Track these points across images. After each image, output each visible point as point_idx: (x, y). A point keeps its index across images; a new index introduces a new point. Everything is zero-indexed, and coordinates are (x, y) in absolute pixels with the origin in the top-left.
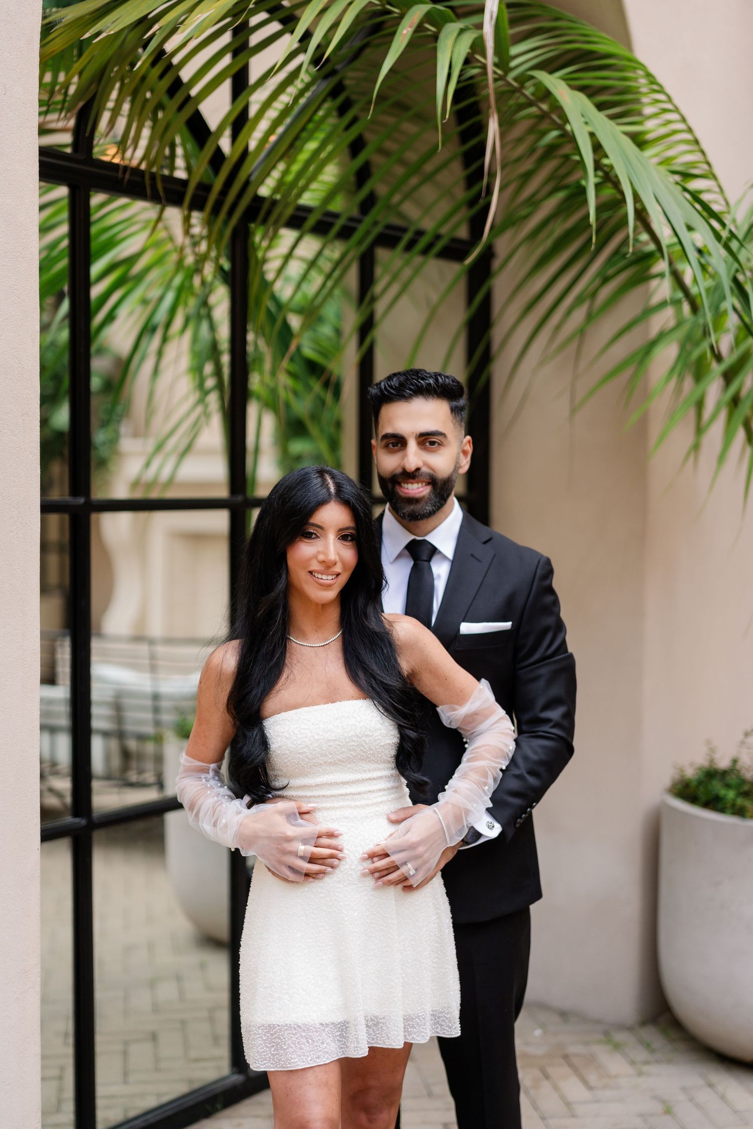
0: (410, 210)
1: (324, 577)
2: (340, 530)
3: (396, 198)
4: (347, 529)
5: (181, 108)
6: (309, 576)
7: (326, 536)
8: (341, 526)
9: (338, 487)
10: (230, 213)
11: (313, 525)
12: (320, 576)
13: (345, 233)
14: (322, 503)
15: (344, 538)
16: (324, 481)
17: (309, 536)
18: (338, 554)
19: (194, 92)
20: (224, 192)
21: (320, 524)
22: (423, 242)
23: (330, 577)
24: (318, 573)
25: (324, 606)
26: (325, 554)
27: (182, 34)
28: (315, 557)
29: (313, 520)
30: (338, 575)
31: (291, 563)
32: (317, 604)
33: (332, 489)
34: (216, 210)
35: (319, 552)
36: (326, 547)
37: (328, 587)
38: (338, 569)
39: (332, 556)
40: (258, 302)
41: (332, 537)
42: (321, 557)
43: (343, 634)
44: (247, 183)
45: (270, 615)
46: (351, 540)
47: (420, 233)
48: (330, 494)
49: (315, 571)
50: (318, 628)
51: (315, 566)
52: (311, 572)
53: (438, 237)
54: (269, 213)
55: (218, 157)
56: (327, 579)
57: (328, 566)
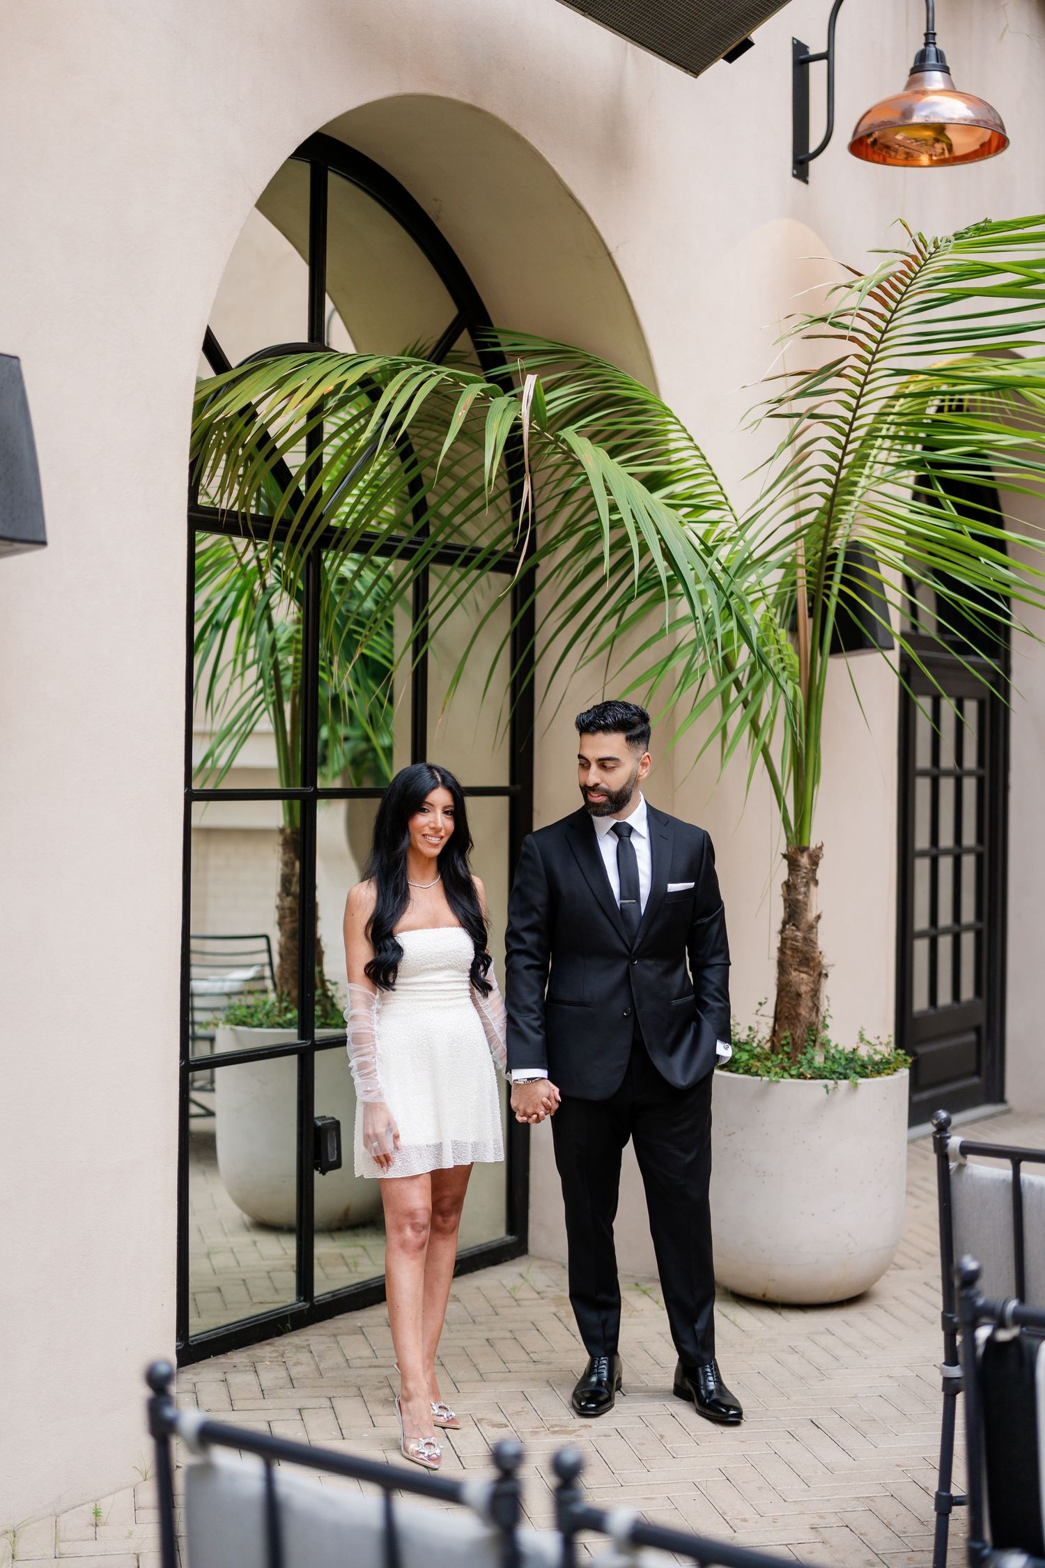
0: (470, 530)
1: (433, 839)
2: (445, 807)
3: (458, 520)
4: (449, 806)
5: (267, 459)
6: (422, 838)
7: (435, 811)
8: (445, 805)
9: (443, 778)
10: (305, 545)
11: (427, 803)
12: (430, 838)
13: (406, 554)
14: (433, 788)
15: (446, 813)
16: (433, 773)
17: (423, 810)
18: (443, 824)
19: (278, 445)
20: (301, 526)
21: (431, 802)
22: (479, 558)
23: (437, 839)
24: (429, 836)
25: (430, 859)
26: (435, 822)
27: (287, 416)
28: (428, 825)
29: (427, 800)
30: (442, 838)
31: (411, 830)
32: (426, 857)
33: (439, 779)
34: (295, 541)
35: (430, 822)
36: (436, 818)
37: (436, 846)
38: (442, 834)
39: (440, 825)
40: (327, 618)
41: (439, 812)
42: (432, 825)
43: (442, 878)
44: (322, 516)
45: (397, 863)
46: (451, 815)
47: (477, 550)
48: (438, 782)
49: (427, 835)
50: (424, 876)
51: (427, 831)
52: (424, 835)
53: (493, 553)
54: (339, 540)
55: (297, 497)
56: (435, 840)
57: (436, 830)
